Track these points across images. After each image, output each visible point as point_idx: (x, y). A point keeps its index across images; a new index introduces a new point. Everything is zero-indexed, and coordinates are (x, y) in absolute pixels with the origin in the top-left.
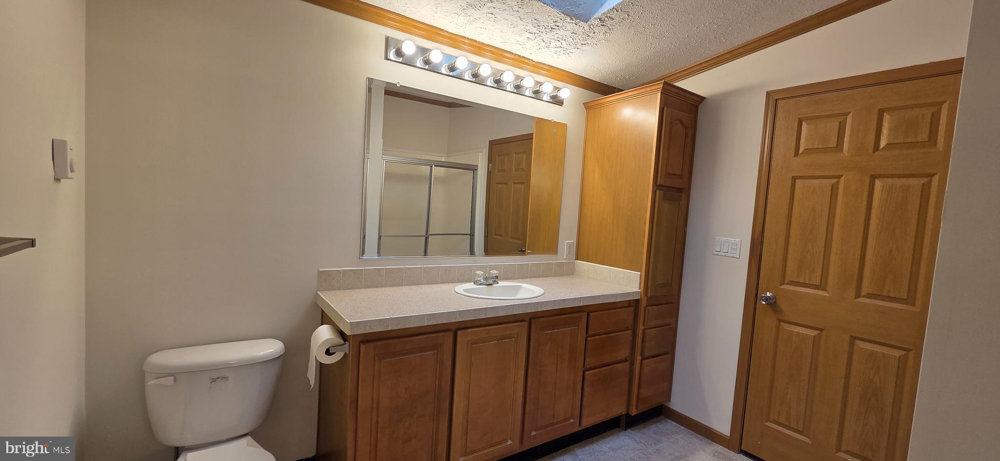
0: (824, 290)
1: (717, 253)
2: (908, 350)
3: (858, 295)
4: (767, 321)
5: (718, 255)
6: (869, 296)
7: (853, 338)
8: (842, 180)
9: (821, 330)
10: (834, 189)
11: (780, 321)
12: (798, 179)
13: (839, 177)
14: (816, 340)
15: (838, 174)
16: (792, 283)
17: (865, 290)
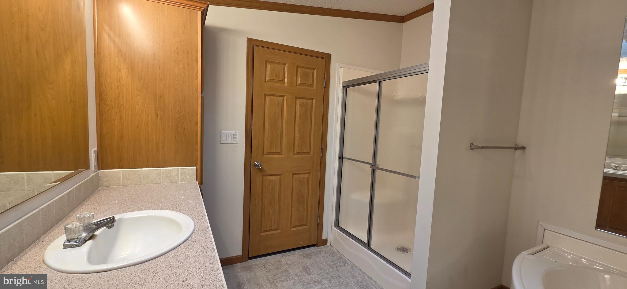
0: (281, 154)
1: (223, 142)
2: (309, 173)
3: (294, 155)
4: (257, 178)
5: (225, 143)
6: (298, 153)
7: (293, 174)
8: (285, 98)
9: (281, 175)
10: (283, 101)
11: (263, 176)
12: (267, 95)
13: (284, 96)
14: (280, 179)
15: (283, 95)
16: (268, 154)
17: (296, 152)
